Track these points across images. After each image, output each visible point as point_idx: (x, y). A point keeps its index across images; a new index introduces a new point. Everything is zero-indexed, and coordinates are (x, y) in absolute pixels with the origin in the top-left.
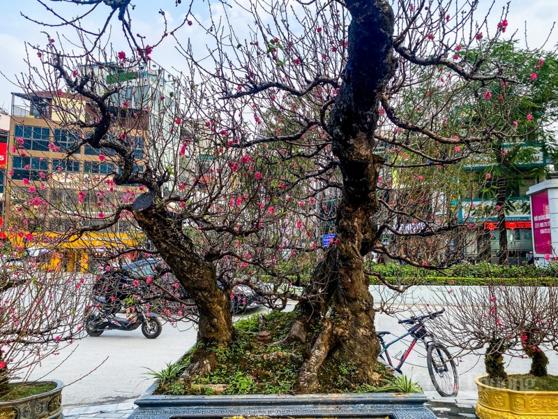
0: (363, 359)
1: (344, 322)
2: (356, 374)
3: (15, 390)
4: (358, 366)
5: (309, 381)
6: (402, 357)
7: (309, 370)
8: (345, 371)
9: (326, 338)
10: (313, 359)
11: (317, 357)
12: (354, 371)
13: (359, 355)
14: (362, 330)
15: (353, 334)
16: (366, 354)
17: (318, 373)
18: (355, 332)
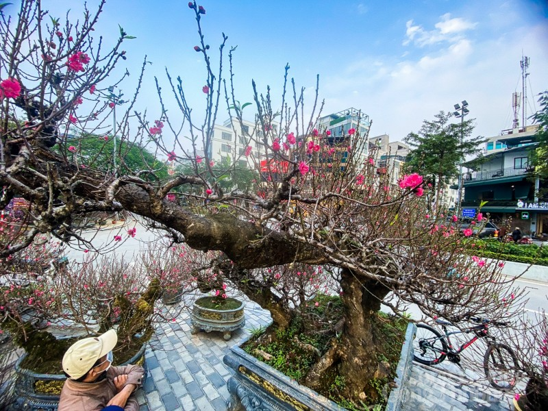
0: (353, 380)
1: (345, 348)
2: (343, 389)
3: (228, 303)
4: (348, 384)
5: (313, 379)
6: (462, 346)
7: (315, 371)
8: (338, 383)
9: (332, 354)
10: (320, 364)
11: (323, 364)
12: (343, 386)
13: (351, 376)
14: (356, 359)
15: (349, 359)
16: (357, 378)
17: (321, 375)
18: (351, 359)
